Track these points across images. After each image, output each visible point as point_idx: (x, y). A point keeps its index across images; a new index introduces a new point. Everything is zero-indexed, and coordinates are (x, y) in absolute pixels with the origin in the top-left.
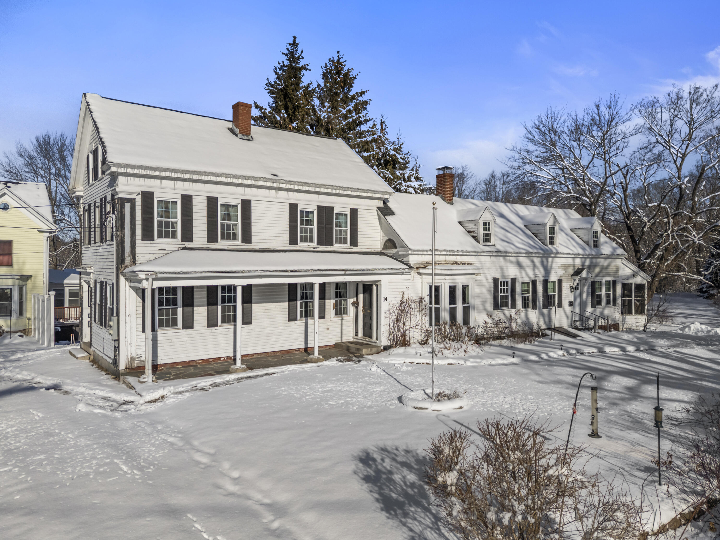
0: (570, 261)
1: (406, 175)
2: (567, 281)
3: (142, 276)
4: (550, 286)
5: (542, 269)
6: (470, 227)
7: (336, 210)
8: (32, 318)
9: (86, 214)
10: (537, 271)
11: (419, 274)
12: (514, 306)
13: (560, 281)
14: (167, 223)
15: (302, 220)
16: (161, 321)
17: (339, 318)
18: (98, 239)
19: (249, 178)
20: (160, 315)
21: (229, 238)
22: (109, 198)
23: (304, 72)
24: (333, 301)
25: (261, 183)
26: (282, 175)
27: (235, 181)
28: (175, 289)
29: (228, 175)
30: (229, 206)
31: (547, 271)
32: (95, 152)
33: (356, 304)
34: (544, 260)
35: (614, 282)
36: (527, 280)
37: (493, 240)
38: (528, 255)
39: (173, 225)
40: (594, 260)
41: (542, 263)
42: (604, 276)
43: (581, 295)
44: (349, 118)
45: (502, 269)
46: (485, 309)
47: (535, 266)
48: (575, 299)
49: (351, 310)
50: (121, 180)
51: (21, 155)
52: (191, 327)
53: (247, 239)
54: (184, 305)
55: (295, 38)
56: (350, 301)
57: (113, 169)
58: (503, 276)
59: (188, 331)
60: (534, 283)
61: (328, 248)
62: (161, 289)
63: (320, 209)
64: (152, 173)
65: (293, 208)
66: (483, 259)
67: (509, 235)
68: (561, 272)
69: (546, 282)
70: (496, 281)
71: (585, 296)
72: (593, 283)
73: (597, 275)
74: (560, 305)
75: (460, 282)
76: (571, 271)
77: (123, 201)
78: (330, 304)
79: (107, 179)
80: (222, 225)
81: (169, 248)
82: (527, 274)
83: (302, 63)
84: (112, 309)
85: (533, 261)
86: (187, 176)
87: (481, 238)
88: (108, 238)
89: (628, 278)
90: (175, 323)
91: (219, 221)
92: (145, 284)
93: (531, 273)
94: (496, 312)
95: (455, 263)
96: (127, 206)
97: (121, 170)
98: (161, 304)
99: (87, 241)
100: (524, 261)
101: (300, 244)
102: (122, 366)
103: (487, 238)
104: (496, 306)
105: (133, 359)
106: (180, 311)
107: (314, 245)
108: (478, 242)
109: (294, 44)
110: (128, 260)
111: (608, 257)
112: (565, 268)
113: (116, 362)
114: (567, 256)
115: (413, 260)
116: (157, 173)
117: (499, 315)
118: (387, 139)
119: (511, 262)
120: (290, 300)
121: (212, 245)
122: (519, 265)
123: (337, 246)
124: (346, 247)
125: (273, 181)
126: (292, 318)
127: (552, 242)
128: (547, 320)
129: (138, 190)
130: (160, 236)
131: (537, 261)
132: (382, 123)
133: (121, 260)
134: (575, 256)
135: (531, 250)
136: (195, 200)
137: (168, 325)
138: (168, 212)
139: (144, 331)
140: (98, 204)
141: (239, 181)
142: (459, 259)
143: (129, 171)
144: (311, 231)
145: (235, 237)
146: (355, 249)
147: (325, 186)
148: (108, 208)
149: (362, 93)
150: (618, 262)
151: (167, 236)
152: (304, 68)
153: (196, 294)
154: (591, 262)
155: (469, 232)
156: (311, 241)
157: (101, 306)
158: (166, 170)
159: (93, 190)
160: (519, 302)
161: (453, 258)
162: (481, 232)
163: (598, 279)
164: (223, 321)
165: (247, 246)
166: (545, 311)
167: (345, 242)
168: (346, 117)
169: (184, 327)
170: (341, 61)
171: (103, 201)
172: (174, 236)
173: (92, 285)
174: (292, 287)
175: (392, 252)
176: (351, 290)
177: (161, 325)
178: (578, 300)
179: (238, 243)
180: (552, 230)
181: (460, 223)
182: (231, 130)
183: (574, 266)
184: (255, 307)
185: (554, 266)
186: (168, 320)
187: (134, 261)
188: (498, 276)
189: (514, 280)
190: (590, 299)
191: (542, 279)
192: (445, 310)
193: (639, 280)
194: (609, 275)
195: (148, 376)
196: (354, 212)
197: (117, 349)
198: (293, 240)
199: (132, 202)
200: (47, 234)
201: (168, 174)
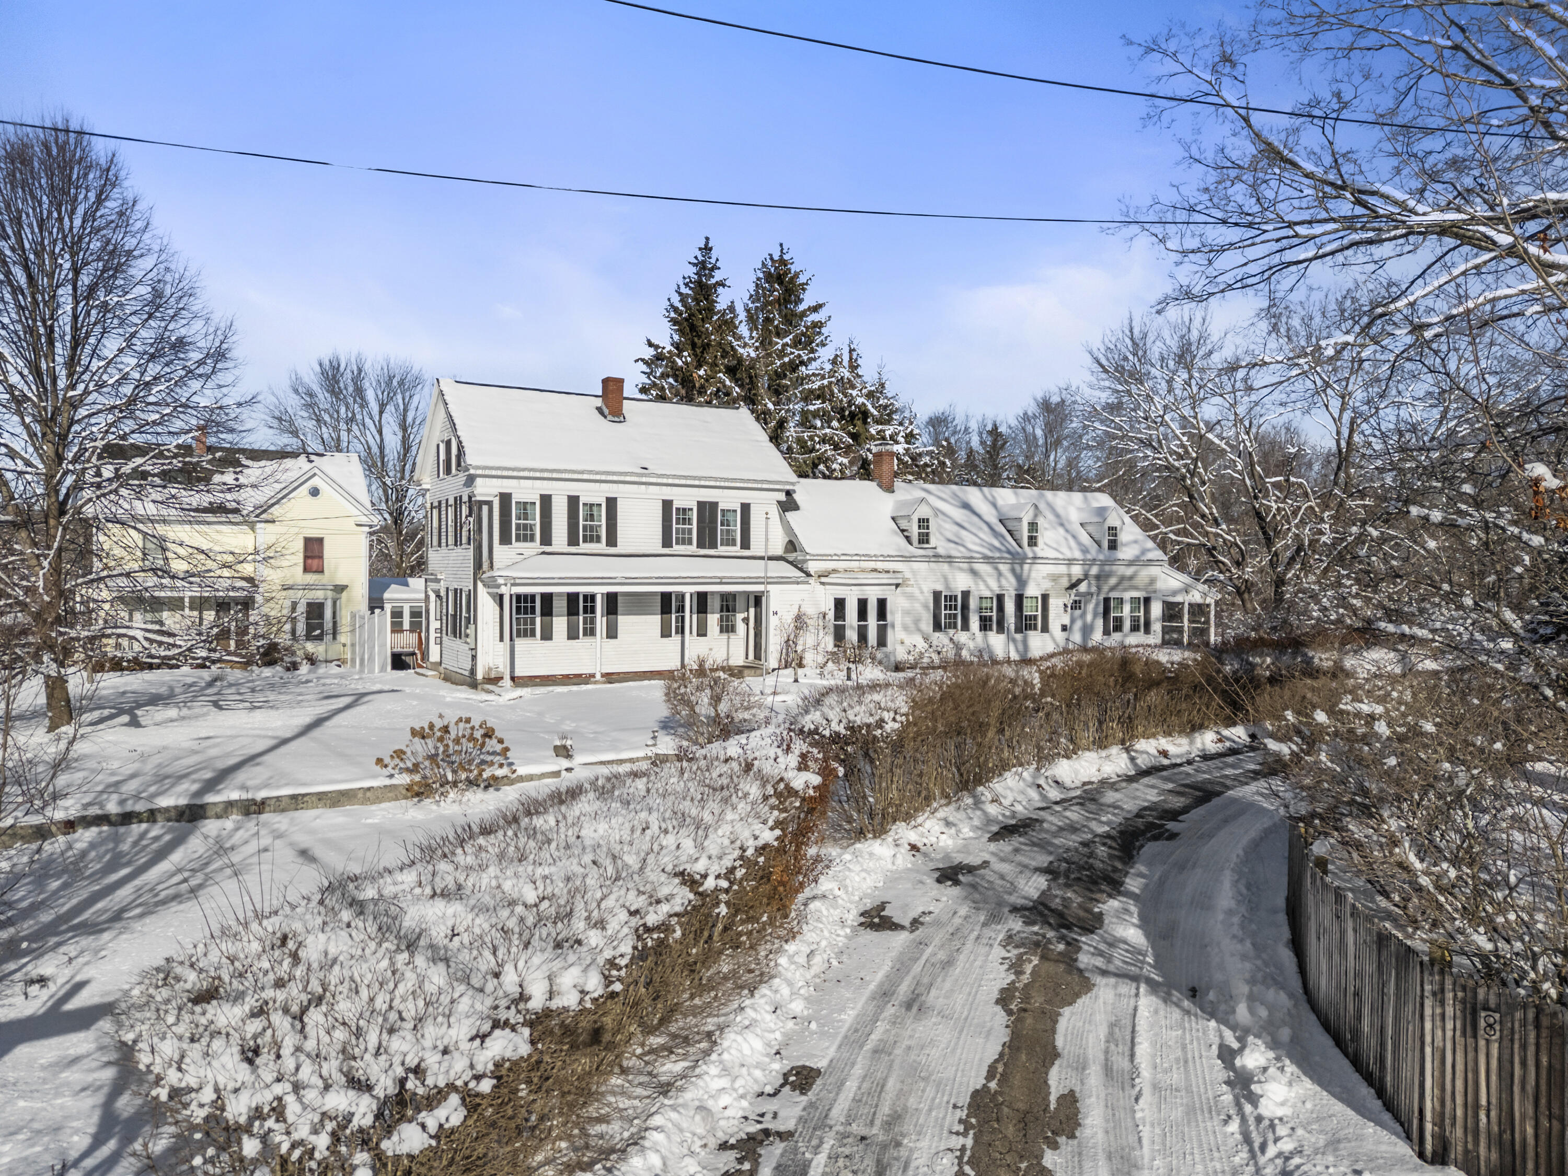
0: (1063, 569)
1: (888, 433)
2: (1057, 597)
3: (501, 581)
4: (1027, 603)
5: (1013, 580)
6: (904, 524)
7: (721, 506)
8: (349, 643)
9: (435, 512)
10: (1004, 582)
11: (823, 584)
12: (966, 627)
13: (1045, 598)
14: (525, 526)
15: (678, 520)
16: (518, 631)
17: (725, 636)
18: (451, 540)
19: (614, 473)
20: (518, 624)
21: (591, 541)
22: (465, 499)
23: (720, 290)
24: (717, 616)
25: (628, 479)
26: (653, 468)
27: (598, 477)
28: (533, 597)
29: (590, 472)
30: (592, 505)
31: (1022, 582)
32: (448, 443)
33: (746, 620)
34: (1017, 567)
35: (1147, 601)
36: (988, 594)
37: (933, 541)
38: (987, 559)
39: (532, 527)
40: (1107, 568)
41: (1013, 571)
42: (1125, 590)
43: (1083, 615)
44: (785, 355)
45: (946, 579)
46: (919, 630)
47: (1000, 574)
48: (1073, 621)
49: (741, 627)
50: (479, 481)
51: (296, 391)
52: (550, 638)
53: (612, 541)
54: (543, 614)
55: (707, 239)
56: (740, 616)
57: (472, 471)
58: (948, 587)
59: (547, 643)
60: (1000, 598)
61: (712, 552)
62: (518, 597)
63: (701, 505)
64: (510, 473)
65: (667, 505)
66: (915, 565)
67: (964, 533)
68: (1046, 585)
69: (1019, 599)
70: (937, 595)
71: (1089, 618)
72: (1107, 600)
73: (1113, 589)
74: (1045, 629)
75: (873, 595)
76: (1065, 583)
77: (481, 503)
78: (713, 619)
79: (462, 478)
80: (585, 527)
81: (527, 553)
82: (988, 586)
83: (718, 276)
84: (468, 619)
85: (997, 569)
86: (546, 475)
87: (915, 539)
88: (464, 540)
89: (1175, 593)
90: (533, 634)
91: (581, 523)
92: (504, 590)
93: (994, 585)
94: (937, 634)
95: (875, 570)
96: (485, 509)
97: (479, 472)
98: (518, 612)
99: (435, 542)
100: (984, 568)
101: (675, 547)
102: (480, 676)
103: (924, 539)
104: (937, 627)
105: (490, 669)
106: (538, 620)
107: (693, 549)
108: (910, 543)
109: (707, 249)
110: (485, 566)
111: (1131, 563)
112: (1055, 578)
113: (473, 672)
114: (1056, 561)
115: (812, 567)
116: (515, 474)
117: (940, 639)
118: (860, 376)
119: (961, 569)
120: (663, 613)
121: (573, 549)
122: (974, 572)
123: (722, 550)
124: (736, 550)
125: (642, 475)
126: (666, 633)
127: (1033, 541)
128: (1021, 647)
129: (496, 491)
130: (518, 539)
131: (1004, 568)
132: (851, 351)
133: (478, 565)
134: (1070, 562)
135: (990, 554)
136: (554, 500)
137: (525, 635)
138: (526, 514)
139: (501, 639)
140: (451, 502)
141: (603, 477)
142: (880, 565)
143: (487, 472)
144: (690, 531)
145: (598, 540)
146: (746, 553)
147: (706, 478)
148: (465, 510)
149: (816, 309)
150: (1154, 571)
151: (525, 540)
152: (722, 284)
153: (556, 603)
154: (1101, 571)
155: (903, 531)
156: (690, 543)
157: (454, 616)
158: (524, 470)
159: (444, 485)
160: (975, 623)
161: (872, 565)
162: (915, 531)
163: (1113, 595)
164: (585, 634)
165: (612, 550)
166: (1018, 636)
167: (734, 544)
168: (781, 354)
169: (543, 638)
170: (786, 257)
171: (458, 501)
172: (532, 539)
173: (443, 593)
174: (666, 598)
175: (791, 556)
176: (740, 603)
177: (519, 635)
178: (1078, 624)
179: (601, 547)
180: (1033, 526)
181: (893, 519)
182: (599, 409)
183: (1069, 575)
184: (621, 618)
185: (1033, 574)
186: (525, 630)
187: (491, 567)
188: (939, 587)
189: (966, 594)
190: (1100, 623)
191: (1013, 593)
192: (852, 627)
193: (1196, 597)
194: (1136, 588)
195: (507, 682)
196: (746, 508)
197: (474, 657)
198: (667, 543)
199: (489, 504)
200: (367, 529)
201: (526, 474)
